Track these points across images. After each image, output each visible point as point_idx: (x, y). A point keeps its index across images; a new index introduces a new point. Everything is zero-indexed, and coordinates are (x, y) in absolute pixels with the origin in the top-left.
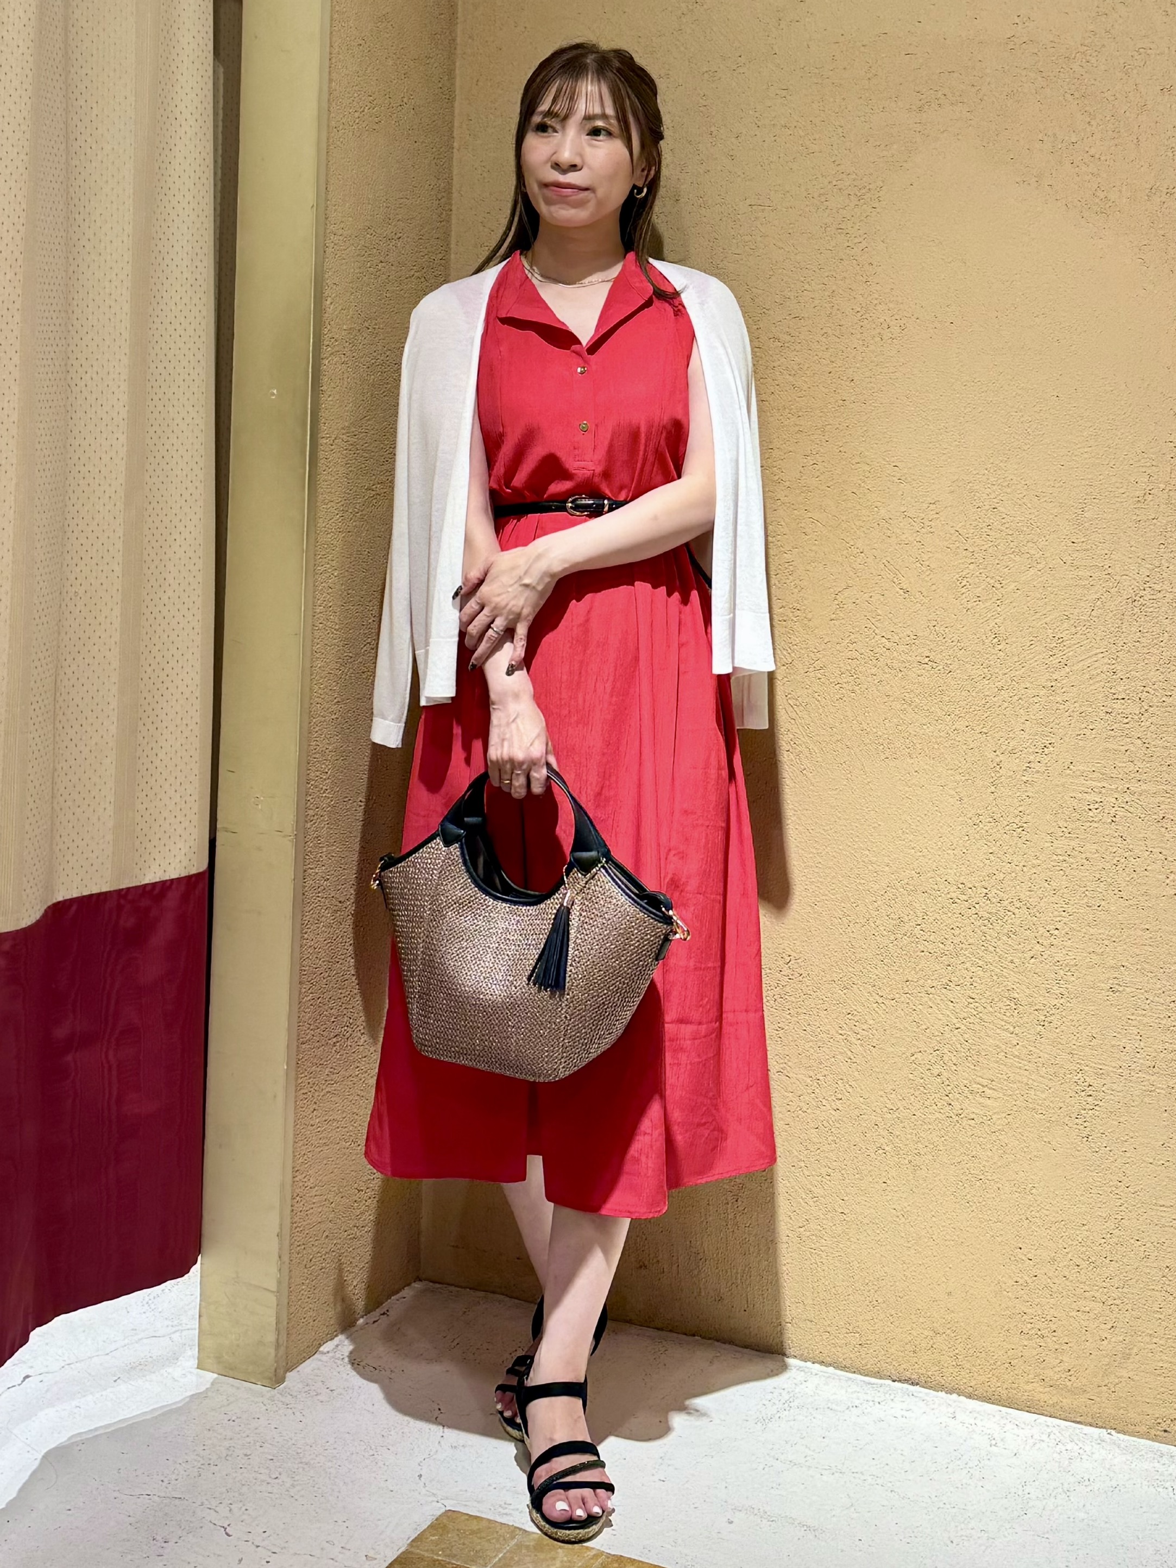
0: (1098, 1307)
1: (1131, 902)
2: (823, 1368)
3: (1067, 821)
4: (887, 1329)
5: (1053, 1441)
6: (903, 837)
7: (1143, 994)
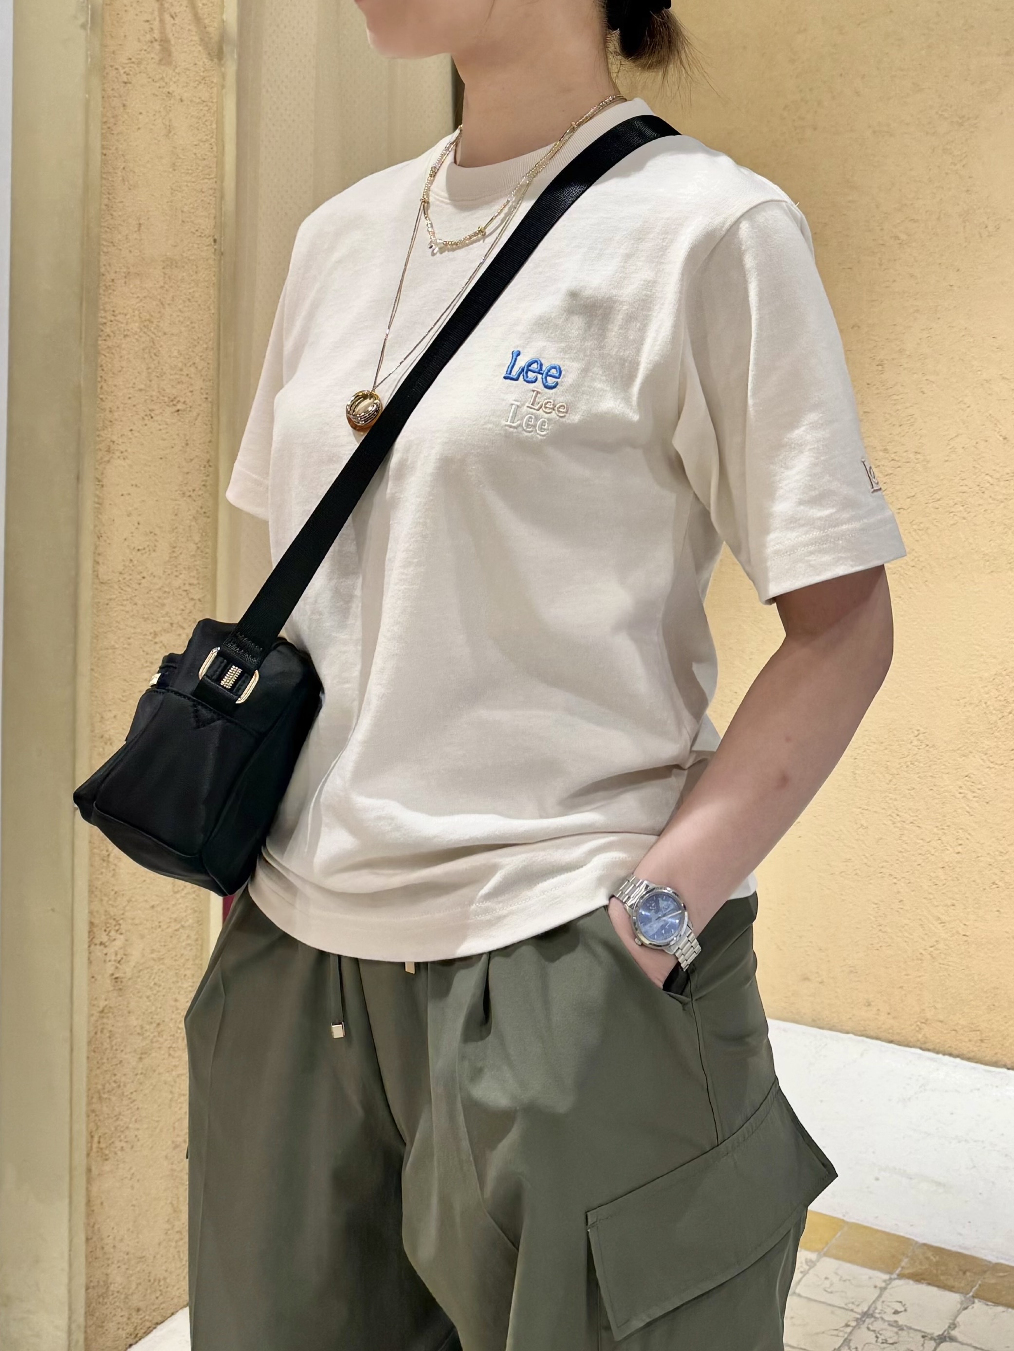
2: (952, 1059)
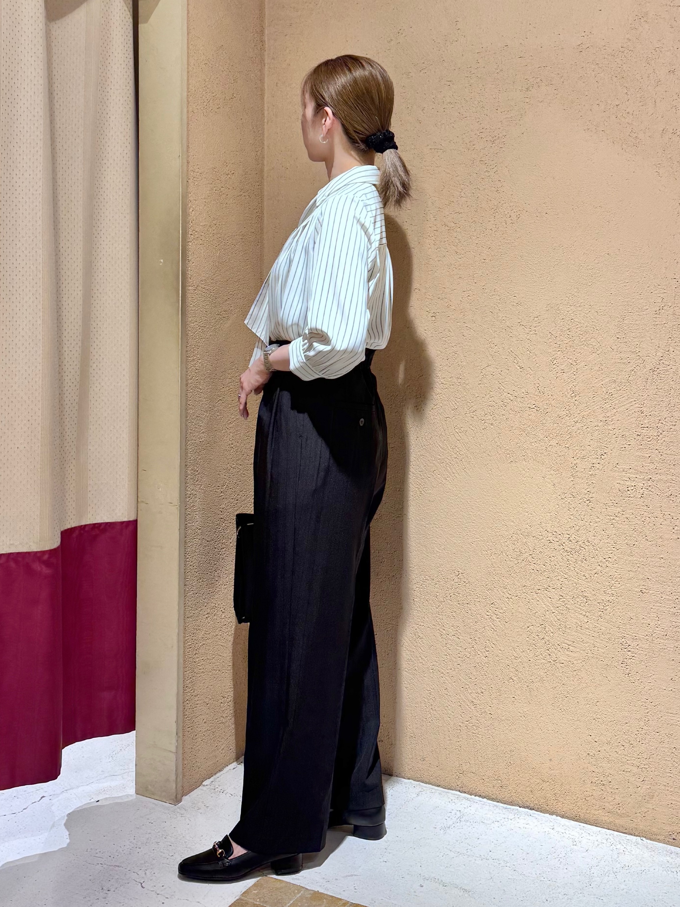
0: (635, 770)
1: (653, 543)
2: (481, 799)
3: (615, 497)
4: (516, 778)
5: (609, 843)
6: (521, 506)
7: (659, 594)
